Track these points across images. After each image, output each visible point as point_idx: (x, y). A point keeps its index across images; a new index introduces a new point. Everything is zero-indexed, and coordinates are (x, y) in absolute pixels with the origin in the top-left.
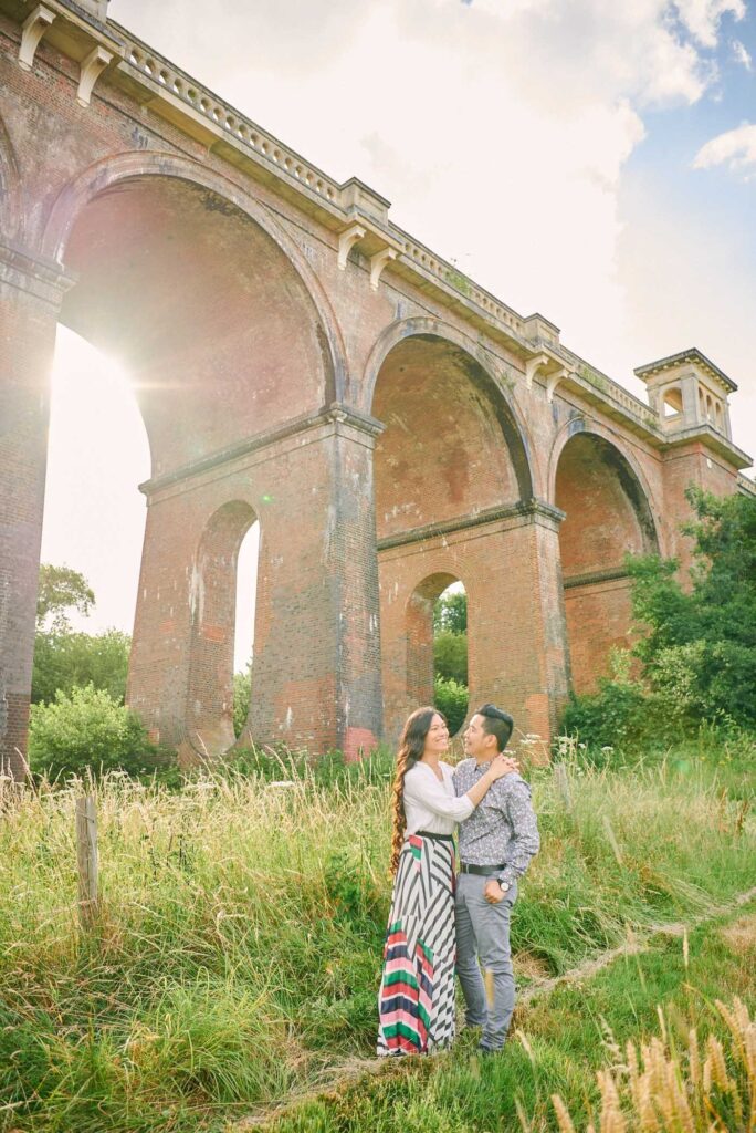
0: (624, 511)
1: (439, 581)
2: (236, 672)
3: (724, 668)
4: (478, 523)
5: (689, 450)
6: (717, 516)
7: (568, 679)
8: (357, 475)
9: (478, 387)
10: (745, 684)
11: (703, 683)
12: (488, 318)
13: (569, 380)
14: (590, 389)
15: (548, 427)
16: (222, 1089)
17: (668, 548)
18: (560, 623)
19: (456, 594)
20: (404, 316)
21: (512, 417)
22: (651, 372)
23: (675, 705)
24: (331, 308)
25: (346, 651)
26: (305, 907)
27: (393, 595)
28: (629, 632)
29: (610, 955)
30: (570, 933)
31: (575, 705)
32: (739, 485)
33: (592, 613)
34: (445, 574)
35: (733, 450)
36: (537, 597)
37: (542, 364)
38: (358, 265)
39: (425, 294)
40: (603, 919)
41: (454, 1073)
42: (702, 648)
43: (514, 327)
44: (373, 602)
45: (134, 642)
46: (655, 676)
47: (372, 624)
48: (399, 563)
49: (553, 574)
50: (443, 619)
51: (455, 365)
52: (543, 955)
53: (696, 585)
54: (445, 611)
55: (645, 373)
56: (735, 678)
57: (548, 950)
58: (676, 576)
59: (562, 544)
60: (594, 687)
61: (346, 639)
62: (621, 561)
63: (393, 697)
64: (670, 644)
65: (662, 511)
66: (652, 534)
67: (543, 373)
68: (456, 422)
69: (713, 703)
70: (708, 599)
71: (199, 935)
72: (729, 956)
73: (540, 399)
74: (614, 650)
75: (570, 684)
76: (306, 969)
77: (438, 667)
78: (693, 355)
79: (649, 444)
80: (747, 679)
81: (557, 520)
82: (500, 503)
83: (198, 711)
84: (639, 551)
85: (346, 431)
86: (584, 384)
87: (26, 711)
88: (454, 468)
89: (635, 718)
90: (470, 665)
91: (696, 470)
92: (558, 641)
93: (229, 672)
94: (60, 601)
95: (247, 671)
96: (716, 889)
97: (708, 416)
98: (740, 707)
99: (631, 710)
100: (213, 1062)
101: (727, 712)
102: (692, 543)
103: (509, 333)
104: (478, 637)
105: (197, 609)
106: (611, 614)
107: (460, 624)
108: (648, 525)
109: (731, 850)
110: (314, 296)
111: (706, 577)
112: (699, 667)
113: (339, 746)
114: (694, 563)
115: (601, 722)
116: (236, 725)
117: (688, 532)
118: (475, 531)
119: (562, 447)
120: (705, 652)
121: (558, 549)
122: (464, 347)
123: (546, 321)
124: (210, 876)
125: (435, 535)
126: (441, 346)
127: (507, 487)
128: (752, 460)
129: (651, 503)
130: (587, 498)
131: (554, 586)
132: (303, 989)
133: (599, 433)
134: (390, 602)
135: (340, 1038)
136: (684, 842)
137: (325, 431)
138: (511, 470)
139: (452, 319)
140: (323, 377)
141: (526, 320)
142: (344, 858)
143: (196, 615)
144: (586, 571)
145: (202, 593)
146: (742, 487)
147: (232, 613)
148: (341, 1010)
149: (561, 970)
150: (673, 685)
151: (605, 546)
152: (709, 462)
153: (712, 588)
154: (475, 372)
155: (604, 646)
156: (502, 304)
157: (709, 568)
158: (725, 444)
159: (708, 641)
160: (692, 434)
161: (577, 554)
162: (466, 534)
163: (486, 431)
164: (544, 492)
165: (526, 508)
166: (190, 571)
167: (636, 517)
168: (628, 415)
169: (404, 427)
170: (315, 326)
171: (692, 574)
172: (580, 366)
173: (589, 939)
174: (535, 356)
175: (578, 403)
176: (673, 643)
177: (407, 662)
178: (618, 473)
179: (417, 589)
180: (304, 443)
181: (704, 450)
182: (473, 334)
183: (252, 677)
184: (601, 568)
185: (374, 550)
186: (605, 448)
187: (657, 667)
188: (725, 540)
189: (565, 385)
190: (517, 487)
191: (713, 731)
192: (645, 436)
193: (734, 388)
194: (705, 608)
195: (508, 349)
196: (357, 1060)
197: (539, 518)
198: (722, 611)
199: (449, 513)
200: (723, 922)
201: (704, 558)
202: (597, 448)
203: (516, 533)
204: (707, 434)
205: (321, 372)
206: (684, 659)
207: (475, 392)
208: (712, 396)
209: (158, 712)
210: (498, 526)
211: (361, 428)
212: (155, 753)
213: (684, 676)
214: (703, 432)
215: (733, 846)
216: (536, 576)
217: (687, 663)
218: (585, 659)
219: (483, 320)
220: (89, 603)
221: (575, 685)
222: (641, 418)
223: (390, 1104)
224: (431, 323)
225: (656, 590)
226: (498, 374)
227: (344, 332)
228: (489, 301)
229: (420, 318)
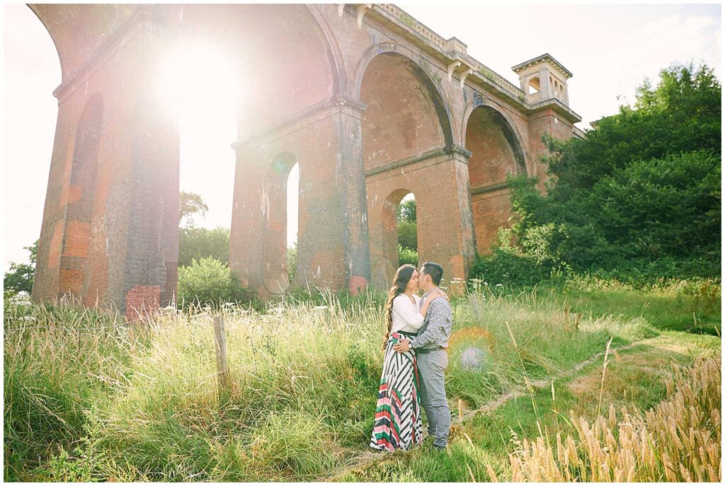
0: (506, 151)
1: (402, 193)
2: (288, 247)
3: (566, 238)
4: (421, 160)
5: (544, 113)
6: (561, 151)
7: (474, 247)
8: (353, 135)
9: (420, 81)
10: (578, 247)
11: (552, 247)
12: (425, 41)
13: (473, 75)
14: (485, 80)
15: (461, 103)
16: (300, 468)
17: (532, 171)
18: (469, 215)
19: (409, 200)
20: (377, 41)
21: (440, 98)
22: (521, 68)
23: (537, 260)
24: (335, 40)
25: (350, 234)
26: (337, 373)
27: (374, 202)
28: (510, 219)
29: (504, 398)
30: (482, 386)
31: (479, 261)
32: (574, 133)
33: (488, 209)
34: (404, 190)
35: (571, 112)
36: (457, 201)
37: (457, 66)
38: (349, 13)
39: (389, 29)
40: (501, 378)
41: (423, 459)
42: (552, 228)
43: (441, 46)
44: (364, 207)
45: (232, 231)
46: (525, 244)
47: (364, 219)
48: (377, 184)
49: (466, 188)
50: (402, 215)
51: (407, 69)
52: (468, 398)
53: (548, 191)
54: (403, 210)
55: (518, 69)
56: (572, 244)
57: (470, 395)
58: (536, 187)
59: (470, 170)
60: (490, 251)
61: (349, 227)
62: (505, 178)
63: (376, 259)
64: (533, 225)
65: (528, 149)
66: (522, 163)
67: (458, 72)
68: (408, 103)
69: (559, 258)
70: (556, 200)
71: (281, 388)
72: (572, 398)
73: (456, 87)
74: (501, 229)
75: (475, 249)
76: (339, 406)
77: (400, 242)
78: (547, 58)
79: (520, 111)
80: (579, 245)
81: (467, 157)
82: (434, 148)
83: (268, 269)
84: (515, 173)
85: (346, 110)
86: (482, 77)
87: (176, 271)
88: (408, 130)
89: (513, 268)
90: (419, 240)
91: (548, 125)
92: (469, 226)
93: (285, 247)
94: (189, 210)
95: (294, 247)
96: (563, 361)
97: (556, 93)
98: (574, 260)
99: (511, 263)
100: (294, 454)
101: (567, 263)
102: (546, 167)
103: (438, 49)
104: (423, 224)
105: (266, 212)
106: (498, 209)
107: (412, 217)
108: (520, 158)
109: (572, 341)
110: (325, 32)
111: (554, 187)
112: (551, 238)
113: (347, 286)
114: (547, 179)
115: (494, 270)
116: (289, 276)
117: (543, 161)
118: (420, 165)
119: (469, 114)
120: (554, 230)
121: (468, 173)
122: (412, 59)
123: (459, 41)
124: (285, 357)
125: (397, 167)
126: (399, 59)
127: (438, 139)
128: (581, 118)
129: (522, 145)
130: (484, 143)
131: (466, 194)
132: (339, 416)
133: (491, 106)
134: (373, 206)
135: (360, 442)
136: (545, 336)
137: (334, 111)
138: (440, 129)
139: (404, 43)
140: (331, 78)
141: (447, 41)
142: (357, 347)
143: (266, 215)
144: (484, 185)
145: (268, 204)
146: (575, 134)
147: (285, 215)
148: (360, 426)
149: (478, 406)
150: (535, 249)
151: (495, 171)
152: (556, 120)
153: (558, 193)
154: (419, 73)
155: (495, 228)
156: (433, 32)
157: (556, 181)
158: (565, 109)
159: (556, 223)
160: (545, 104)
161: (478, 175)
162: (415, 166)
163: (425, 107)
164: (460, 141)
165: (449, 150)
166: (261, 192)
167: (513, 153)
168: (508, 94)
169: (378, 105)
170: (326, 50)
171: (546, 185)
172: (479, 67)
173: (493, 390)
174: (453, 62)
175: (478, 88)
176: (535, 225)
177: (383, 239)
178: (502, 129)
179: (388, 198)
180: (322, 117)
181: (552, 113)
182: (416, 50)
183: (297, 249)
184: (493, 183)
185: (363, 177)
186: (494, 114)
187: (526, 239)
188: (565, 165)
189: (471, 79)
190: (444, 139)
191: (559, 274)
192: (518, 105)
193: (570, 75)
194: (554, 205)
195: (438, 59)
196: (370, 453)
197: (456, 156)
198: (564, 206)
199: (405, 154)
200: (568, 380)
201: (553, 176)
202: (489, 114)
203: (444, 165)
204: (555, 104)
205: (330, 77)
206: (541, 234)
207: (418, 85)
208: (557, 81)
209: (247, 270)
210: (433, 161)
211: (354, 108)
212: (245, 292)
213: (542, 244)
214: (552, 102)
215: (573, 338)
216: (455, 189)
217: (544, 236)
218: (483, 235)
219: (423, 42)
220: (206, 211)
221: (478, 250)
222: (516, 95)
223: (390, 475)
224: (393, 45)
225: (526, 195)
226: (432, 74)
227: (343, 53)
228: (426, 31)
229: (386, 43)
